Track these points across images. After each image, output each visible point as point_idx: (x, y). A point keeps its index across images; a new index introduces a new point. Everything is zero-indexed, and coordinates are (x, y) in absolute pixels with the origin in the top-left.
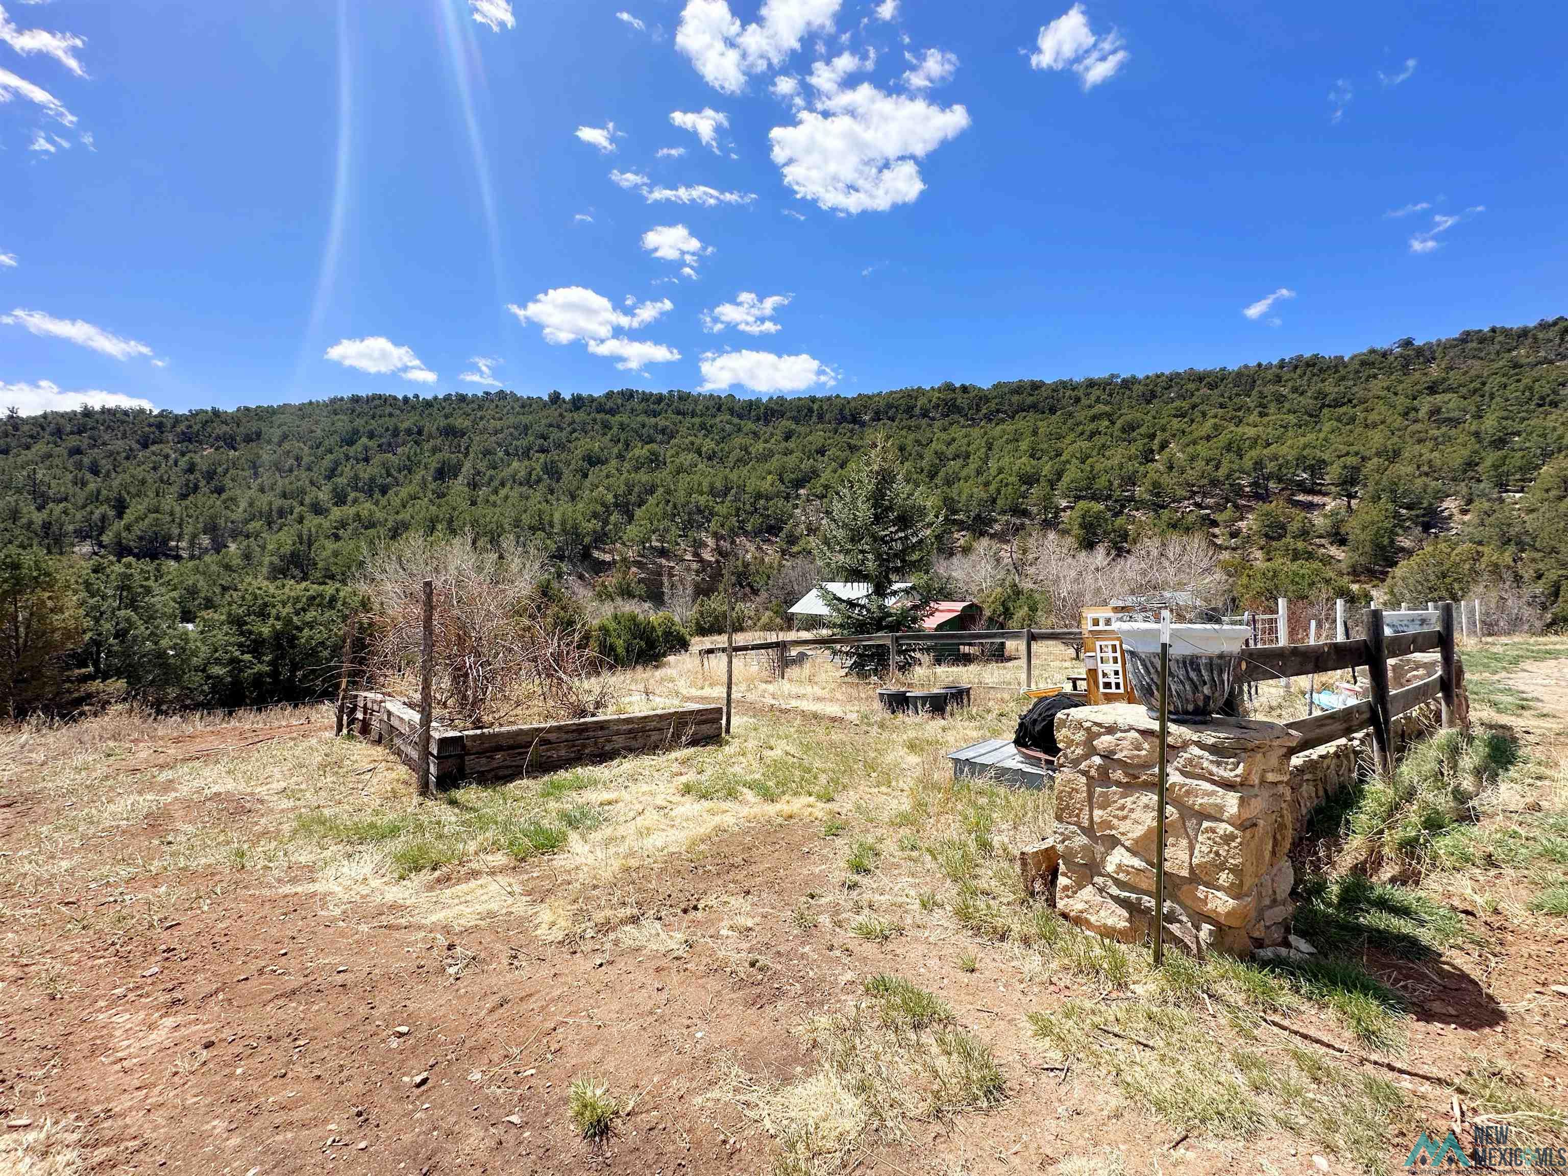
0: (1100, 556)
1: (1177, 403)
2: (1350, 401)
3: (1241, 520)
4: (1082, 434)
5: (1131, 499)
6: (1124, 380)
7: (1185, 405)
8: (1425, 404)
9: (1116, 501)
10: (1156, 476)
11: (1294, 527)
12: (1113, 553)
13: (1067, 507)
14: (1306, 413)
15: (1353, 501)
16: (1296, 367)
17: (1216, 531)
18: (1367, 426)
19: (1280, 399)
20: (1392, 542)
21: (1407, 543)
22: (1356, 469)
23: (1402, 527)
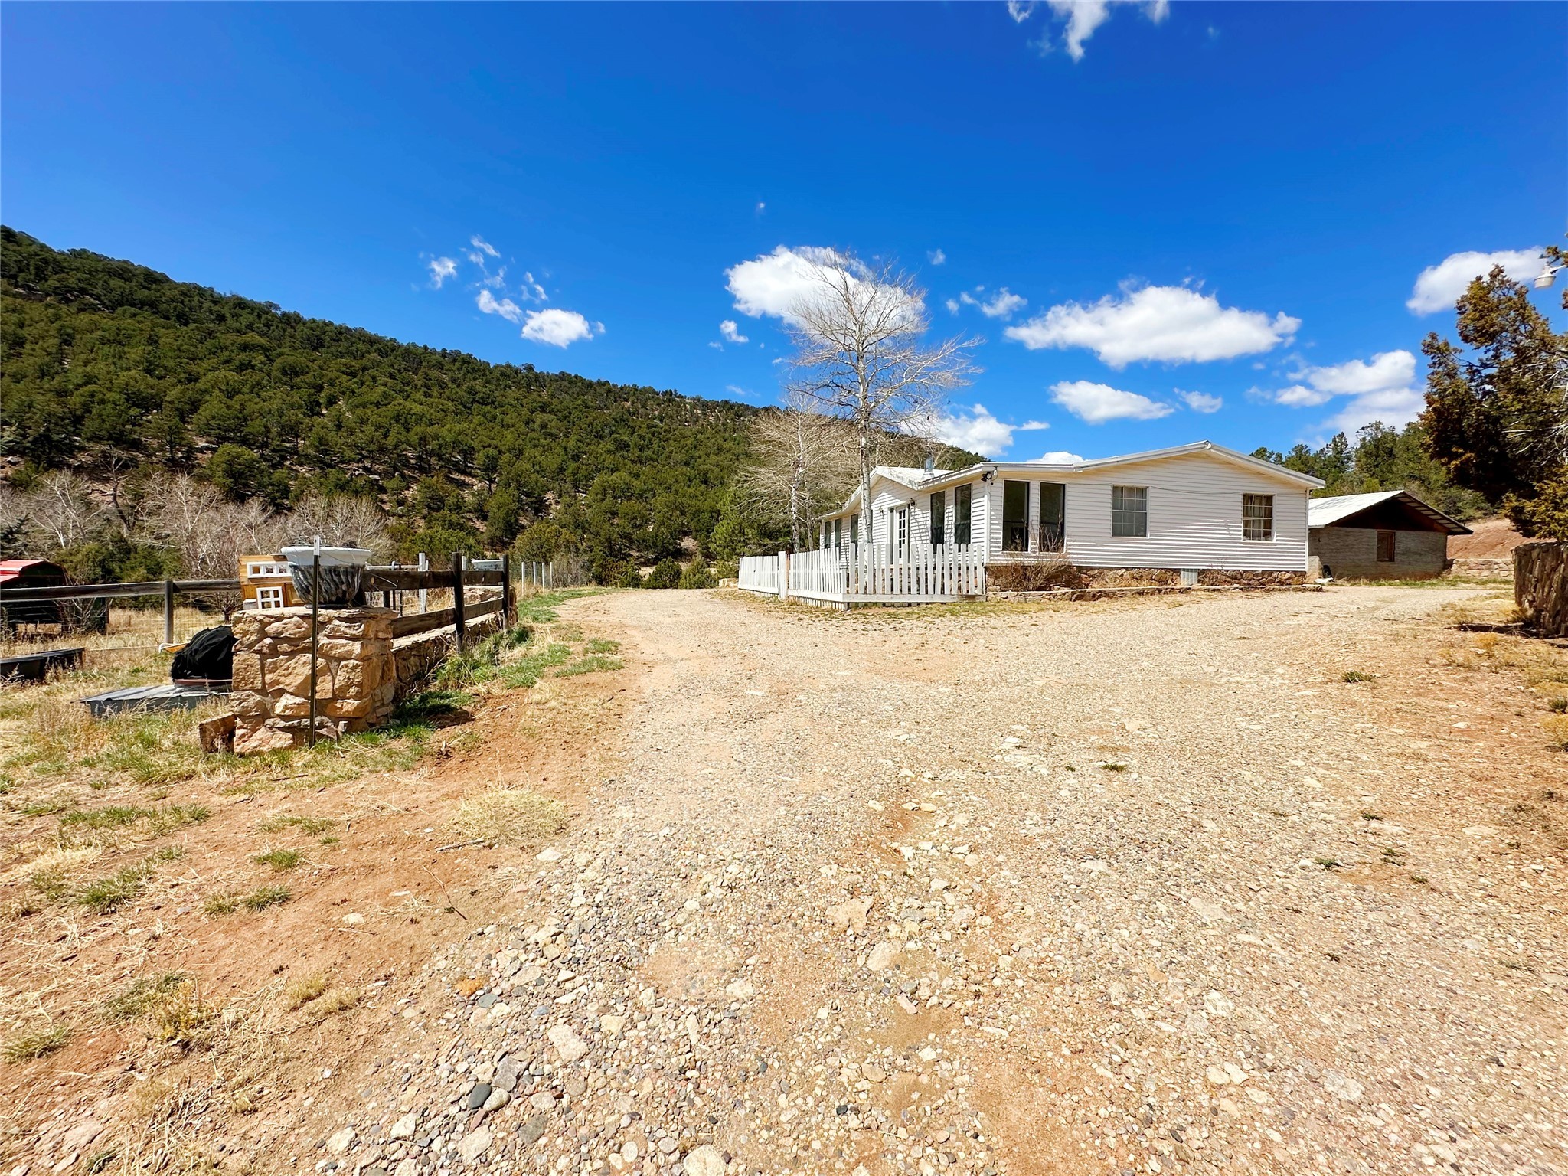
0: (253, 511)
1: (346, 360)
2: (493, 402)
3: (408, 489)
4: (228, 361)
5: (294, 451)
6: (284, 314)
7: (356, 364)
8: (540, 418)
9: (274, 451)
10: (323, 432)
11: (450, 501)
12: (271, 509)
13: (207, 448)
14: (461, 403)
15: (493, 486)
16: (455, 360)
17: (384, 497)
18: (503, 426)
19: (442, 385)
20: (517, 521)
21: (525, 523)
22: (495, 460)
23: (522, 509)
